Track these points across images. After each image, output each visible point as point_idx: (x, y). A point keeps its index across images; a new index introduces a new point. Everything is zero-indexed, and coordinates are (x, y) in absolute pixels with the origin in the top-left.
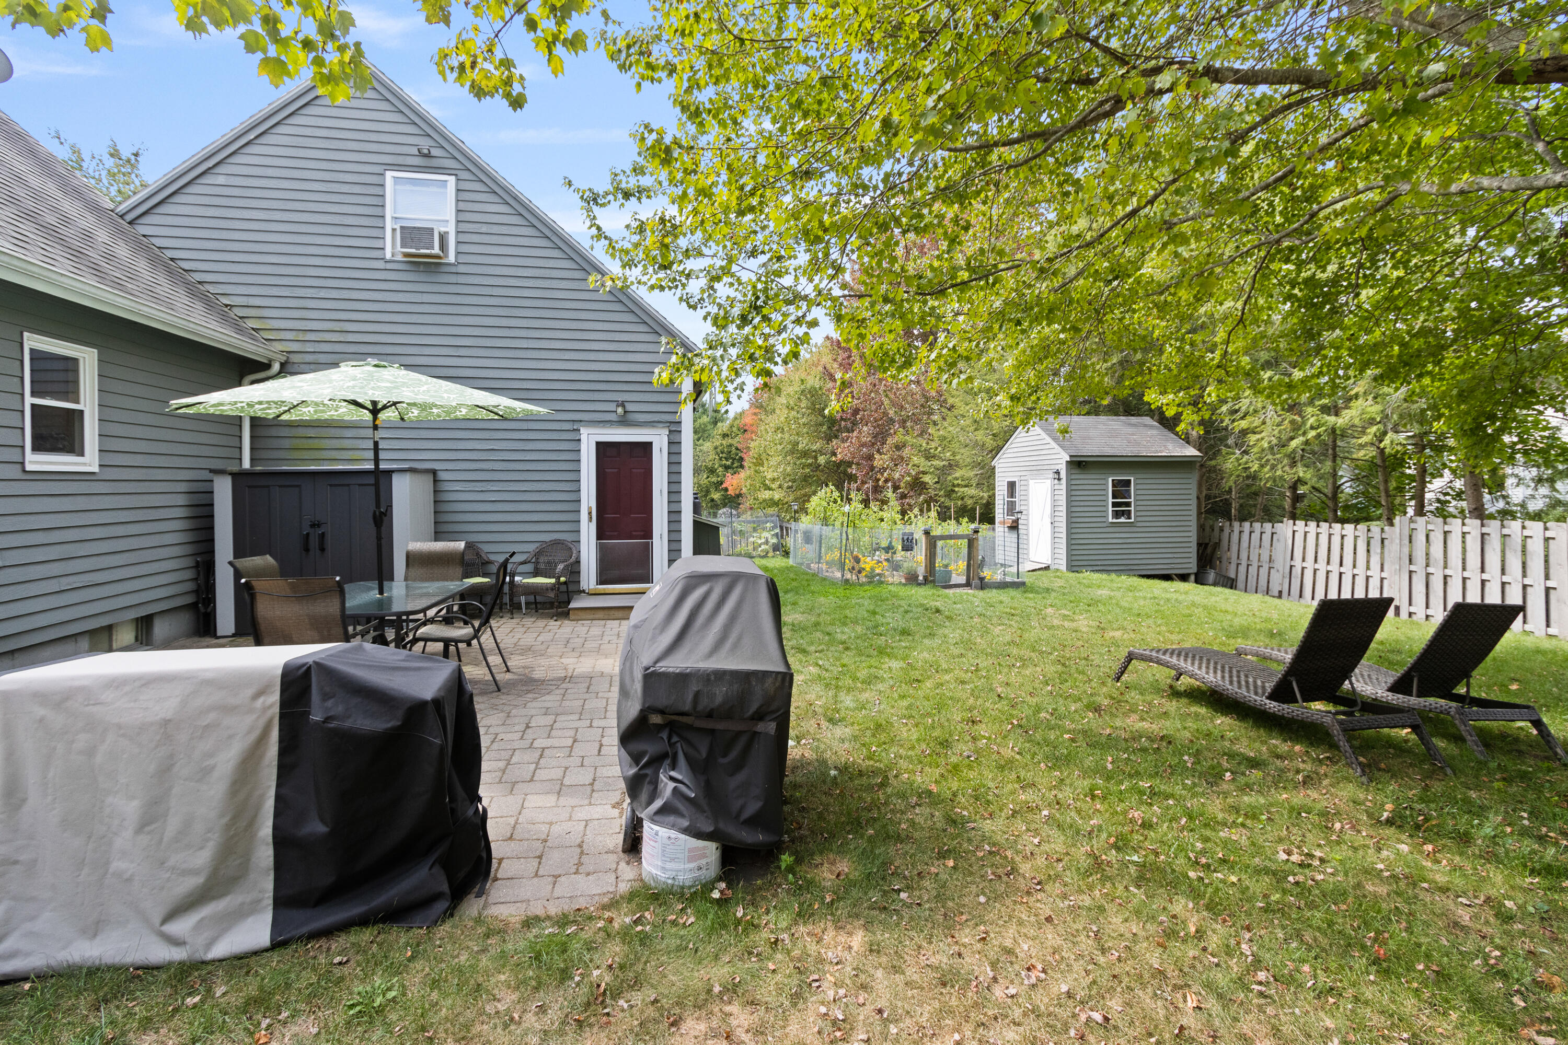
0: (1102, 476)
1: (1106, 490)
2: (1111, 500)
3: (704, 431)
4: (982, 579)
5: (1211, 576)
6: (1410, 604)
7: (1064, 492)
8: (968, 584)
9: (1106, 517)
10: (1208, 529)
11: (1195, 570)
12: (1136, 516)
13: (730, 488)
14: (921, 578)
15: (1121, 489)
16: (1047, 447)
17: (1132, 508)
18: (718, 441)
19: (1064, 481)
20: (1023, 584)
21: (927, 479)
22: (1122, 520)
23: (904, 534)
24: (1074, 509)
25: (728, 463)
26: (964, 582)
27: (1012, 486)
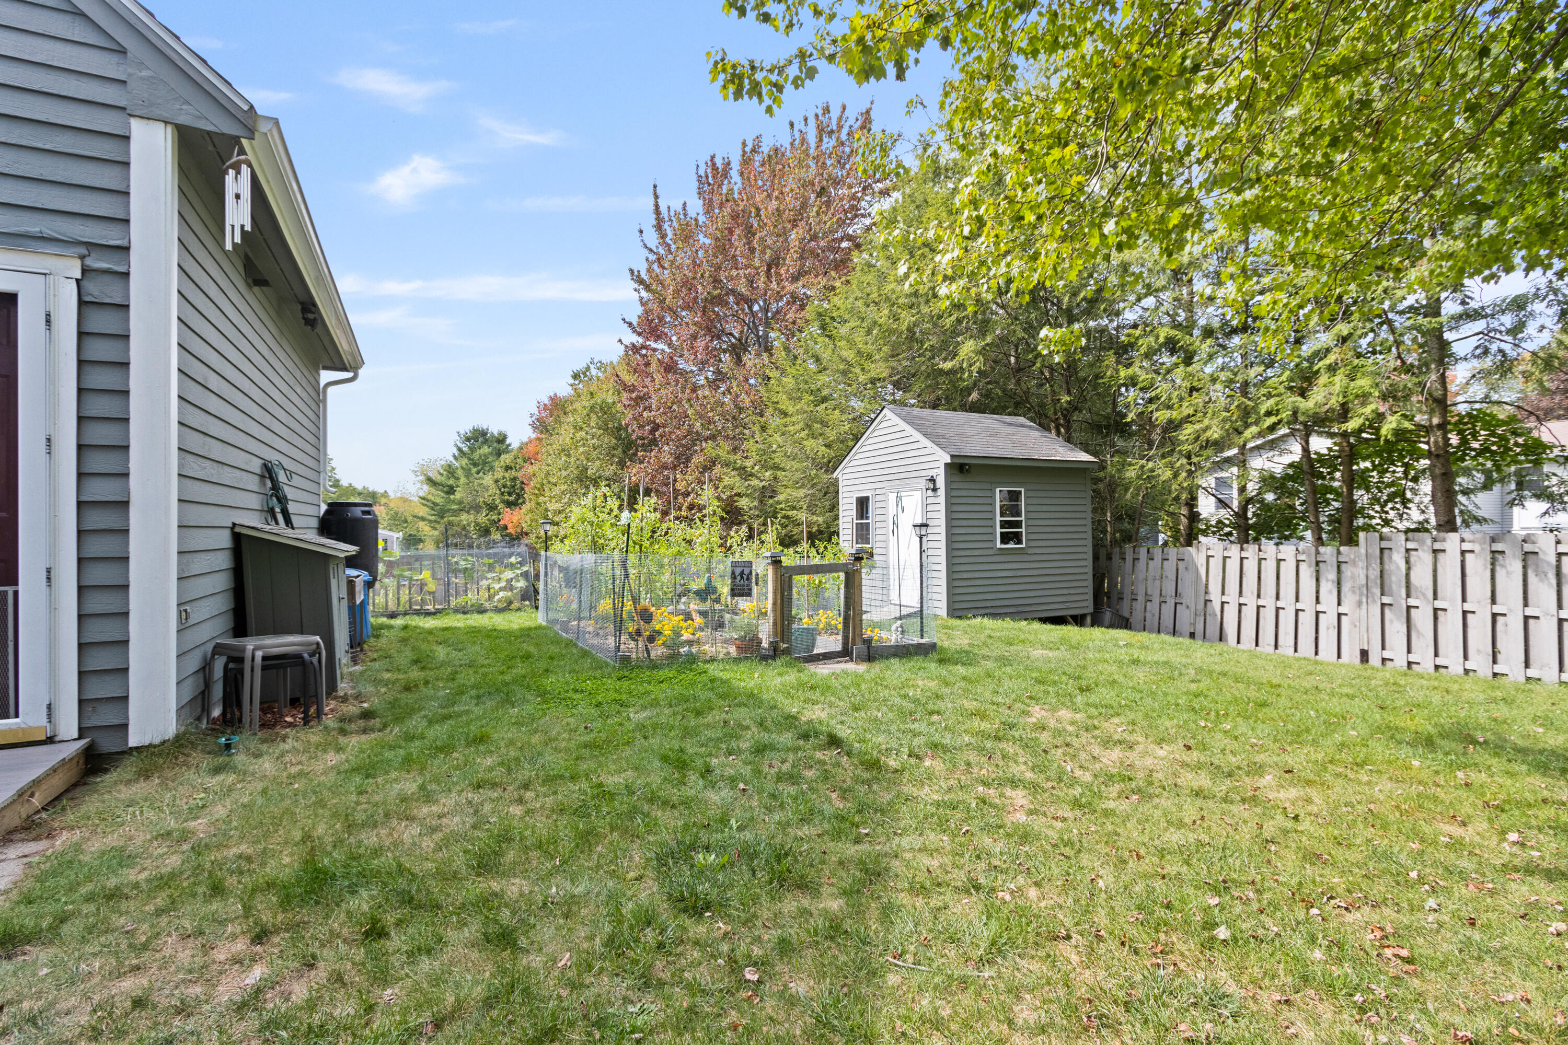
0: (988, 486)
1: (993, 504)
2: (998, 518)
3: (485, 463)
4: (868, 642)
5: (1107, 616)
6: (1383, 648)
7: (942, 507)
8: (845, 653)
9: (993, 541)
10: (1103, 557)
11: (1090, 609)
12: (1027, 540)
13: (510, 526)
14: (765, 644)
15: (1012, 503)
16: (915, 446)
17: (1023, 530)
18: (499, 473)
19: (942, 492)
20: (933, 647)
21: (743, 503)
22: (1011, 545)
23: (734, 565)
24: (956, 531)
25: (512, 498)
26: (839, 648)
27: (863, 504)
